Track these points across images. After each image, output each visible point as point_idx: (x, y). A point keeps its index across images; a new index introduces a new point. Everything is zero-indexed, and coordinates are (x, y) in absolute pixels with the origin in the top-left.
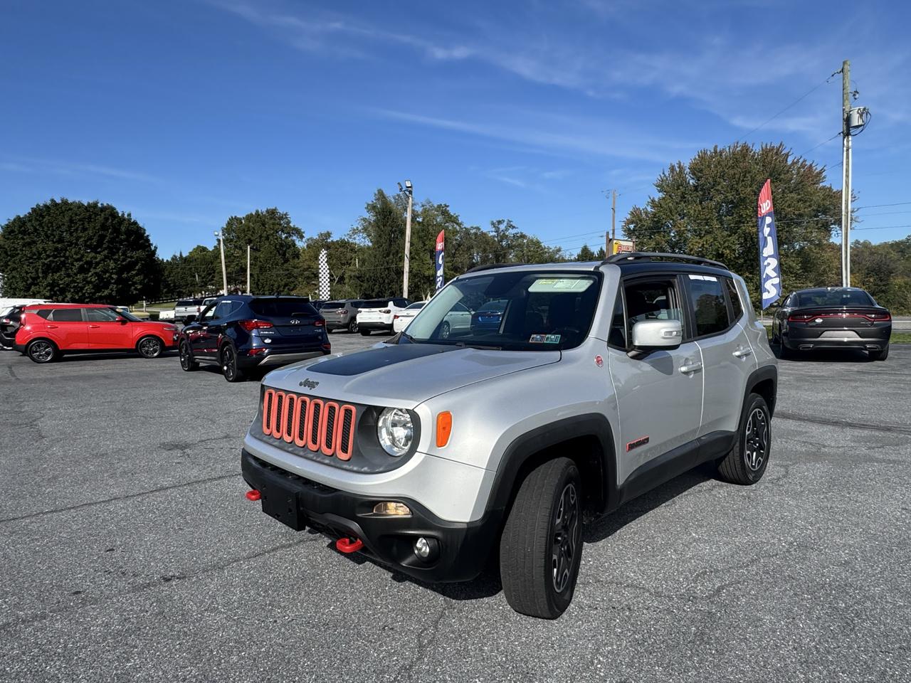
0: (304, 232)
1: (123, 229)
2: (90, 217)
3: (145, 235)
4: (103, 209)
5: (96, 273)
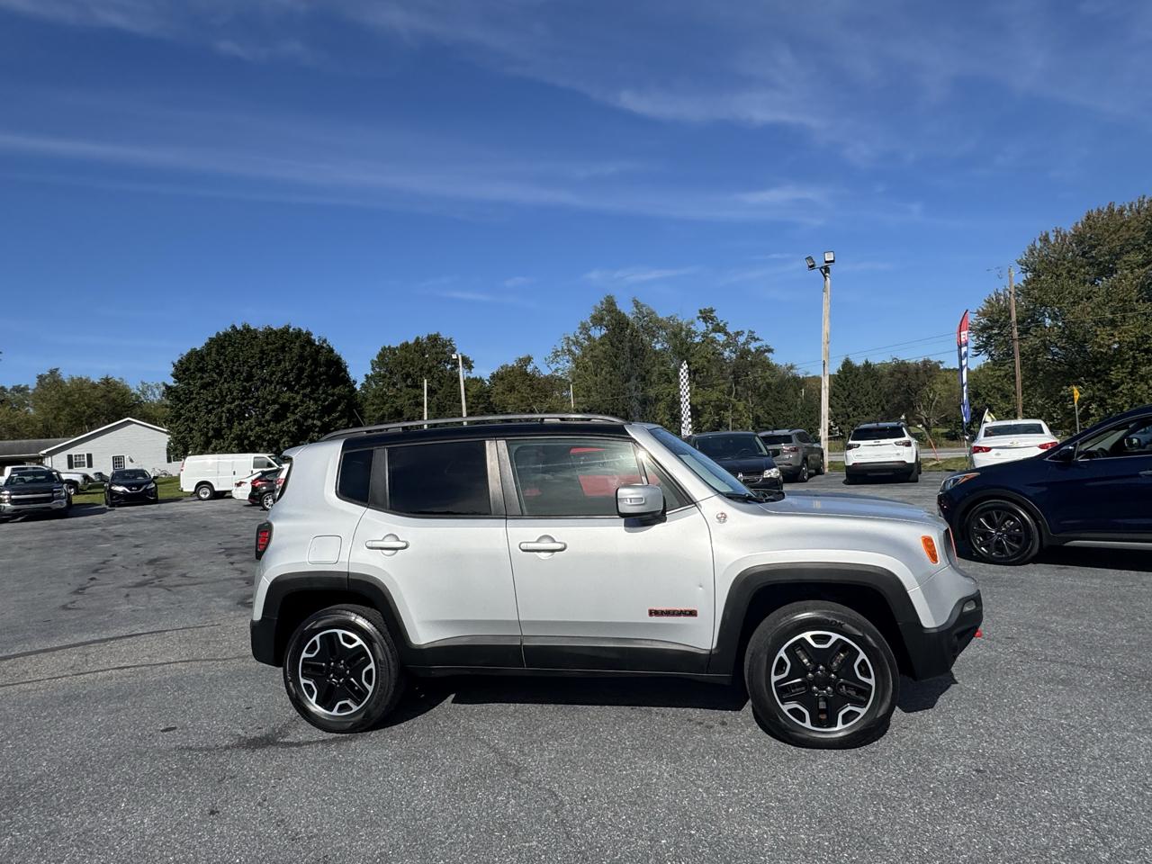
0: (473, 362)
1: (323, 358)
2: (284, 347)
3: (343, 366)
4: (296, 335)
5: (295, 419)
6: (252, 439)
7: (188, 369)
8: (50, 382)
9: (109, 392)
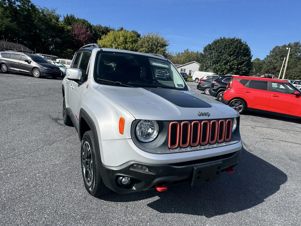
2: (232, 44)
3: (250, 51)
4: (237, 40)
5: (230, 65)
6: (217, 69)
7: (206, 49)
8: (187, 52)
9: (197, 55)
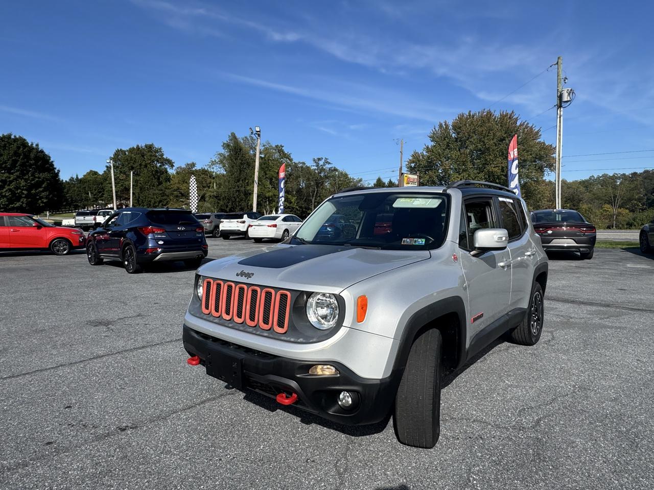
0: (174, 163)
1: (32, 155)
2: (5, 146)
3: (50, 161)
4: (16, 140)
5: (9, 189)
